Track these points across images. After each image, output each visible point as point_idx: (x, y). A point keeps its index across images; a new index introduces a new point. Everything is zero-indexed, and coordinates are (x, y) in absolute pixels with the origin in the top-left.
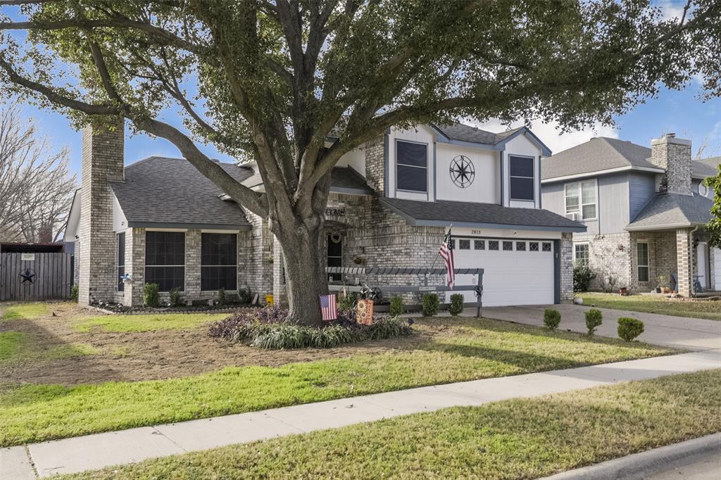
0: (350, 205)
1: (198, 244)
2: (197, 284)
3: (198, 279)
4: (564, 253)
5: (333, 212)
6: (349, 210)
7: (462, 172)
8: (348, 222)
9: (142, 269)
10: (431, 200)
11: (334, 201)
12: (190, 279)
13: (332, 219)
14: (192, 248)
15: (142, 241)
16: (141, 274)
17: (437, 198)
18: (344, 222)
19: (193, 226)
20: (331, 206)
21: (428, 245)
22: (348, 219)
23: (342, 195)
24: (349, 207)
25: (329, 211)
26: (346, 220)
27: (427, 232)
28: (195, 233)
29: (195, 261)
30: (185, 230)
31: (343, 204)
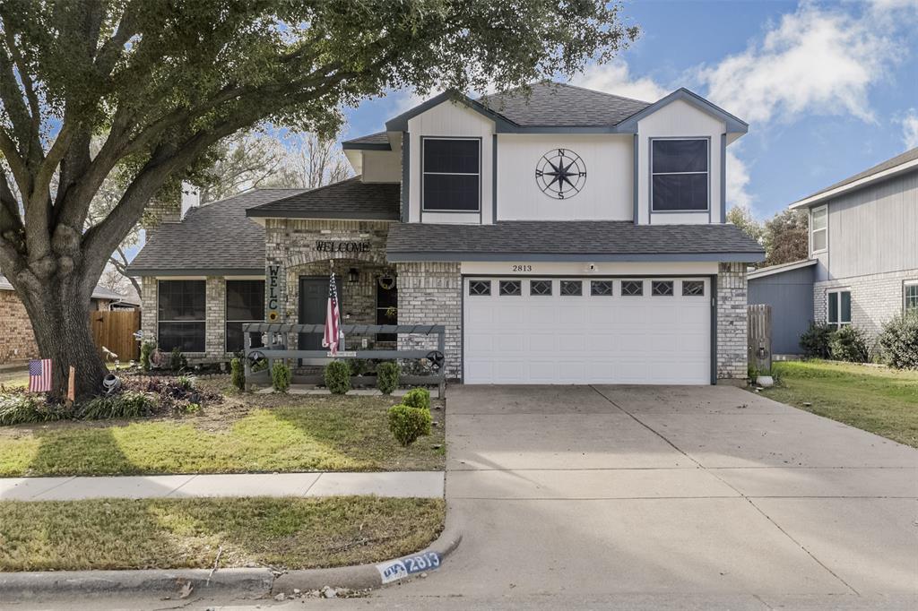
0: (377, 236)
1: (220, 295)
2: (219, 344)
3: (221, 338)
4: (725, 299)
5: (350, 247)
6: (376, 243)
7: (561, 175)
8: (375, 259)
9: (152, 325)
10: (487, 220)
11: (352, 232)
12: (211, 337)
13: (348, 257)
14: (213, 299)
15: (152, 292)
16: (152, 331)
17: (499, 218)
18: (368, 260)
19: (214, 272)
20: (348, 239)
21: (428, 291)
22: (376, 256)
23: (365, 223)
24: (376, 239)
25: (343, 246)
26: (373, 257)
27: (427, 272)
28: (217, 281)
29: (216, 315)
30: (204, 278)
31: (368, 235)
